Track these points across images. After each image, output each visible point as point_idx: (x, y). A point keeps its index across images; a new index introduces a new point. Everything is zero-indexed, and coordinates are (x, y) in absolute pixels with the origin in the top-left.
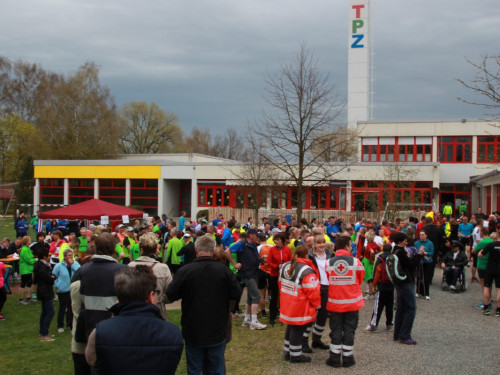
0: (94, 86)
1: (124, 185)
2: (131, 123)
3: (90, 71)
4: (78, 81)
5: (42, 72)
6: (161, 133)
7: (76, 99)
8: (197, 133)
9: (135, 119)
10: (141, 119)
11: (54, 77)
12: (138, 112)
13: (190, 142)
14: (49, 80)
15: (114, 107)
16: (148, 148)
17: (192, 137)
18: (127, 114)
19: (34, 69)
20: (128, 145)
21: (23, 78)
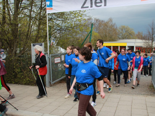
0: (112, 23)
1: (118, 47)
2: (121, 31)
3: (111, 20)
4: (107, 23)
5: (100, 20)
6: (129, 33)
7: (107, 27)
8: (139, 33)
9: (122, 30)
10: (124, 30)
11: (102, 21)
12: (123, 28)
13: (137, 35)
14: (101, 22)
15: (117, 27)
16: (125, 37)
17: (138, 34)
18: (120, 29)
19: (98, 20)
20: (120, 37)
21: (95, 22)
